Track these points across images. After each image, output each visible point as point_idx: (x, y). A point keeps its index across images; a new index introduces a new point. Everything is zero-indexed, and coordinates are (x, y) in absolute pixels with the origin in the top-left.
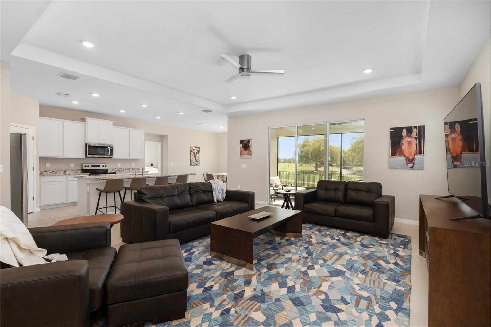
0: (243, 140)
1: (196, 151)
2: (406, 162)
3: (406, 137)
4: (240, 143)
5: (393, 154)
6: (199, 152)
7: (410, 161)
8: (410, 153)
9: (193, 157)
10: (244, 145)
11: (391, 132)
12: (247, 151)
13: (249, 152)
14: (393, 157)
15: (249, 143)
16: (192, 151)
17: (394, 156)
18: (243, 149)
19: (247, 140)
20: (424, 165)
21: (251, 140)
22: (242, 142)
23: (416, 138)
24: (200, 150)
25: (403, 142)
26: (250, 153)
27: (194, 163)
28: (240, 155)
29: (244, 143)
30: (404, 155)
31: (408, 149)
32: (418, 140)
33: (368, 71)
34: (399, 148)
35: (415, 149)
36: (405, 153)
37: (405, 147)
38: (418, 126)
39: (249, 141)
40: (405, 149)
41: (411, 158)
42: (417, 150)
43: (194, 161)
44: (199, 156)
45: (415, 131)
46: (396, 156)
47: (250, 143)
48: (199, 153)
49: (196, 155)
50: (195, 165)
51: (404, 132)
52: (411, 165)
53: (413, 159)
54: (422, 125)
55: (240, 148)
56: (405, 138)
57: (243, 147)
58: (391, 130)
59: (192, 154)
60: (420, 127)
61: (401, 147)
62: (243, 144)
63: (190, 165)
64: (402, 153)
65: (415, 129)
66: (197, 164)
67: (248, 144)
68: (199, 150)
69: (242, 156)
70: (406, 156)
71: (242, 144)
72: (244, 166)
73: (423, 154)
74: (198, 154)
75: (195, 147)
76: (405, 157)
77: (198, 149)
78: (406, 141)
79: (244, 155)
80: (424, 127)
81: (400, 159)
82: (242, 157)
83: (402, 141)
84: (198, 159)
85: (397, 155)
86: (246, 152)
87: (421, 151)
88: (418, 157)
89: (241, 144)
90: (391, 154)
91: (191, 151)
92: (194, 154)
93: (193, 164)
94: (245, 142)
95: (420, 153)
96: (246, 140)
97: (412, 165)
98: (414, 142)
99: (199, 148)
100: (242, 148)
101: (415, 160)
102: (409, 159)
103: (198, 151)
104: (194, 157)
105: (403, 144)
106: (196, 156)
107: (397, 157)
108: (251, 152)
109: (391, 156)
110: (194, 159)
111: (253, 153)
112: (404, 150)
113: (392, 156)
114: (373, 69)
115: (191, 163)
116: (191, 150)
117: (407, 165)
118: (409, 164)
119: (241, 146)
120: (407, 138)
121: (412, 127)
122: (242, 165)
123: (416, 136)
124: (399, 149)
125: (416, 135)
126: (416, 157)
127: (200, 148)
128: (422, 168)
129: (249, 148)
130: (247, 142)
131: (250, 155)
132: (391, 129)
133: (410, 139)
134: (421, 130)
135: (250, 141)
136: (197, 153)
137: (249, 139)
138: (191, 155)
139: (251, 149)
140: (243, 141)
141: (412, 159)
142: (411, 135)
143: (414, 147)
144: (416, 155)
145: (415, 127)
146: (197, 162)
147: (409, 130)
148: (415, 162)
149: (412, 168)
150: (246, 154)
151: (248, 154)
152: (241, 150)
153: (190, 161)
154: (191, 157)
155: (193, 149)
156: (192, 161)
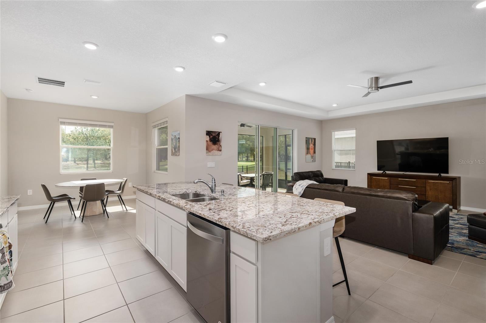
0: (211, 131)
3: (311, 143)
4: (207, 135)
10: (212, 138)
12: (217, 146)
13: (219, 148)
18: (210, 143)
19: (216, 132)
21: (221, 132)
22: (209, 133)
23: (313, 145)
26: (220, 148)
28: (207, 150)
39: (219, 134)
45: (313, 140)
47: (220, 136)
55: (207, 141)
57: (211, 140)
62: (211, 137)
67: (217, 137)
69: (210, 152)
71: (210, 137)
72: (211, 164)
76: (311, 155)
79: (213, 150)
82: (210, 154)
85: (308, 154)
86: (215, 147)
94: (214, 135)
96: (215, 132)
97: (313, 159)
98: (313, 147)
100: (209, 142)
105: (310, 147)
119: (208, 138)
122: (208, 163)
123: (314, 143)
124: (309, 150)
129: (219, 142)
130: (216, 134)
131: (221, 151)
135: (220, 133)
140: (211, 133)
143: (313, 150)
149: (312, 161)
150: (215, 150)
151: (218, 150)
152: (208, 143)
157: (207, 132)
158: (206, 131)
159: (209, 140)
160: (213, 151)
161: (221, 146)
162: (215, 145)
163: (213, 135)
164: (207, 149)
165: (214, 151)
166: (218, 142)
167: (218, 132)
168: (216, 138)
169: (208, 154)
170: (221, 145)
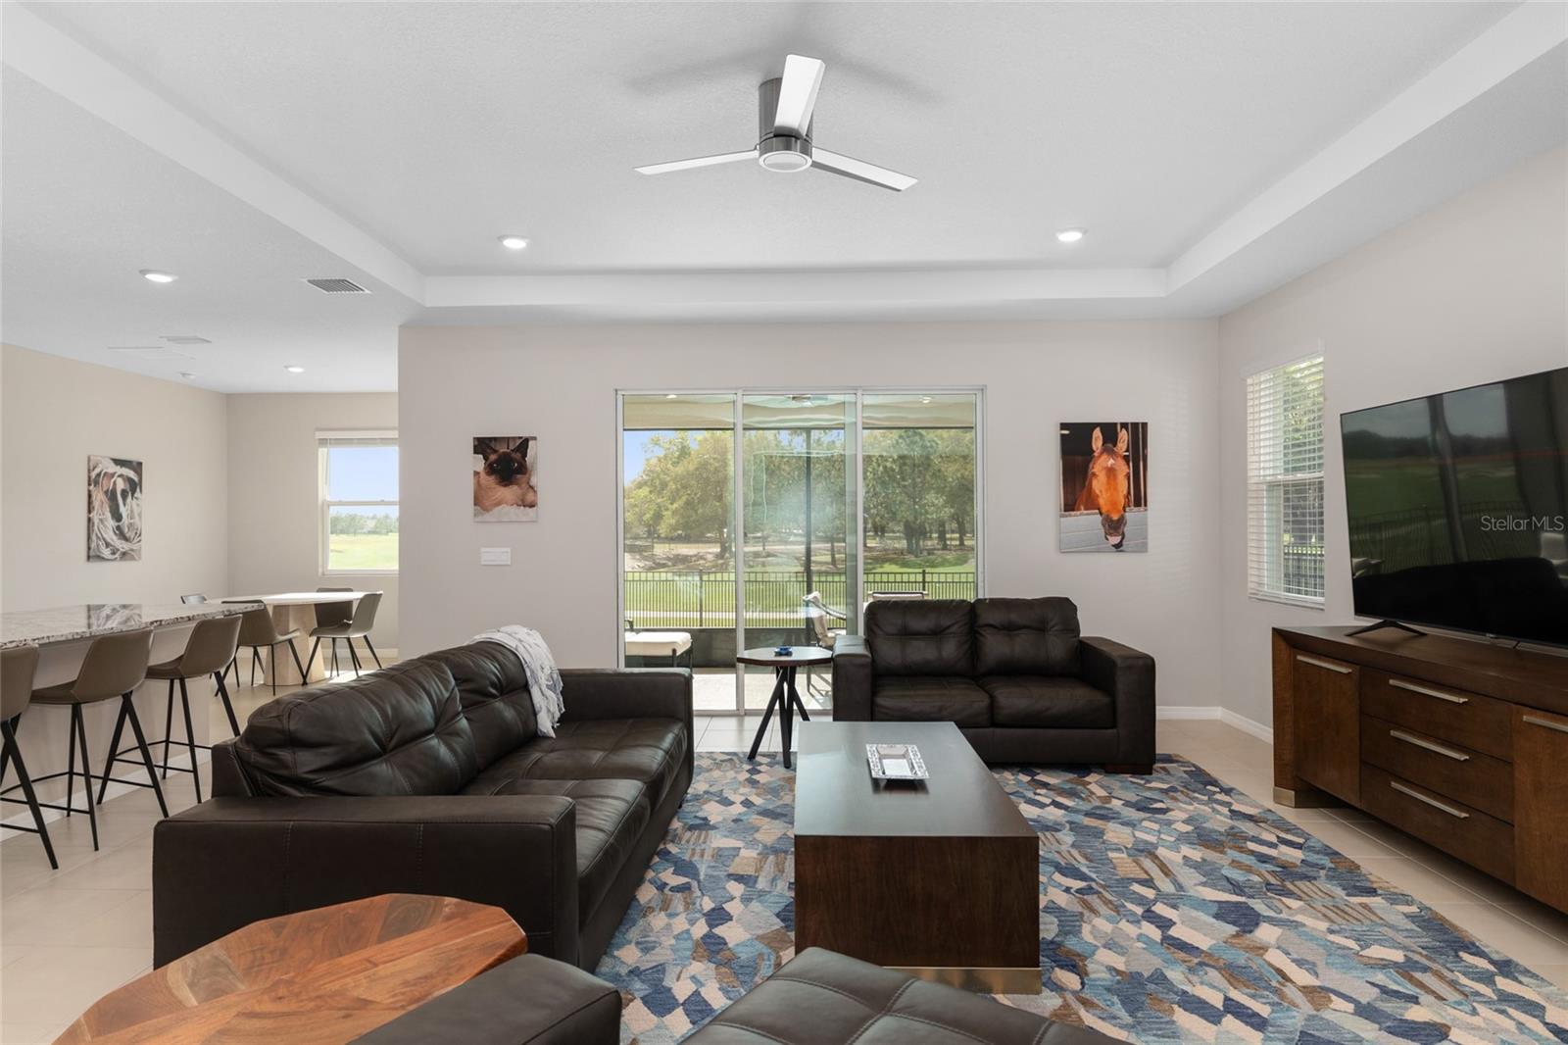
0: (490, 439)
1: (121, 485)
2: (1102, 532)
3: (1101, 453)
4: (476, 452)
5: (1070, 506)
6: (134, 486)
7: (1114, 526)
8: (1114, 504)
9: (103, 512)
10: (496, 461)
11: (1062, 436)
12: (515, 488)
13: (524, 495)
14: (1070, 516)
15: (525, 455)
16: (96, 483)
17: (1073, 510)
18: (489, 481)
19: (514, 438)
20: (1146, 538)
21: (535, 438)
22: (482, 446)
23: (1126, 458)
24: (140, 475)
25: (1095, 470)
26: (530, 497)
27: (108, 545)
28: (475, 504)
29: (495, 451)
30: (1099, 509)
31: (1107, 490)
32: (1131, 464)
33: (1071, 237)
34: (1083, 487)
35: (1125, 492)
36: (1102, 501)
37: (1099, 485)
38: (1132, 424)
39: (524, 444)
40: (1101, 491)
41: (1115, 517)
42: (1129, 493)
43: (110, 536)
44: (136, 511)
45: (1124, 436)
46: (1078, 513)
47: (530, 452)
48: (138, 494)
49: (118, 506)
50: (117, 556)
51: (1096, 440)
52: (1116, 540)
53: (1121, 521)
54: (1140, 420)
55: (476, 474)
56: (1099, 457)
57: (491, 469)
58: (1062, 429)
59: (99, 497)
60: (1135, 425)
61: (1091, 484)
62: (493, 457)
63: (89, 558)
64: (1092, 504)
65: (1124, 431)
66: (124, 554)
67: (518, 456)
68: (136, 479)
69: (486, 510)
70: (1103, 511)
71: (486, 458)
72: (496, 555)
73: (1146, 505)
74: (129, 499)
75: (118, 462)
76: (1101, 514)
77: (132, 474)
78: (1102, 464)
79: (498, 504)
80: (1145, 425)
81: (1088, 522)
82: (487, 517)
83: (1091, 466)
84: (131, 525)
85: (1079, 510)
86: (508, 493)
87: (1139, 499)
88: (1132, 515)
89: (481, 456)
90: (1065, 505)
91: (93, 481)
92: (112, 495)
93: (106, 553)
94: (503, 449)
95: (1138, 504)
96: (507, 440)
97: (1119, 538)
98: (1123, 469)
99: (137, 467)
100: (483, 475)
101: (1125, 524)
102: (1112, 521)
103: (130, 480)
104: (109, 515)
105: (1094, 474)
106: (122, 509)
107: (1081, 515)
108: (535, 492)
109: (1065, 511)
110: (111, 523)
111: (544, 495)
112: (1097, 492)
113: (1067, 513)
114: (1085, 232)
115: (93, 545)
116: (93, 475)
117: (1107, 539)
118: (1111, 535)
119: (479, 463)
120: (1104, 456)
121: (1116, 424)
122: (483, 550)
123: (1127, 454)
124: (1085, 491)
125: (1127, 451)
126: (1128, 515)
127: (140, 464)
128: (1142, 548)
129: (525, 473)
130: (512, 447)
131: (532, 505)
132: (1064, 426)
133: (1111, 461)
134: (1138, 432)
135: (531, 443)
136: (124, 494)
137: (525, 435)
138: (90, 503)
139: (534, 481)
140: (493, 444)
141: (1118, 520)
142: (1115, 449)
143: (1123, 486)
144: (1127, 509)
145: (1124, 425)
146: (126, 539)
147: (1110, 431)
148: (1127, 530)
149: (1118, 546)
150: (506, 503)
151: (520, 503)
152: (478, 482)
153: (89, 538)
154: (91, 515)
155: (105, 474)
156: (99, 535)
157: (476, 443)
158: (475, 438)
159: (485, 469)
160: (501, 507)
161: (532, 488)
162: (505, 486)
163: (502, 451)
164: (477, 502)
165: (504, 509)
166: (518, 476)
167: (521, 438)
168: (512, 460)
169: (479, 519)
170: (531, 484)
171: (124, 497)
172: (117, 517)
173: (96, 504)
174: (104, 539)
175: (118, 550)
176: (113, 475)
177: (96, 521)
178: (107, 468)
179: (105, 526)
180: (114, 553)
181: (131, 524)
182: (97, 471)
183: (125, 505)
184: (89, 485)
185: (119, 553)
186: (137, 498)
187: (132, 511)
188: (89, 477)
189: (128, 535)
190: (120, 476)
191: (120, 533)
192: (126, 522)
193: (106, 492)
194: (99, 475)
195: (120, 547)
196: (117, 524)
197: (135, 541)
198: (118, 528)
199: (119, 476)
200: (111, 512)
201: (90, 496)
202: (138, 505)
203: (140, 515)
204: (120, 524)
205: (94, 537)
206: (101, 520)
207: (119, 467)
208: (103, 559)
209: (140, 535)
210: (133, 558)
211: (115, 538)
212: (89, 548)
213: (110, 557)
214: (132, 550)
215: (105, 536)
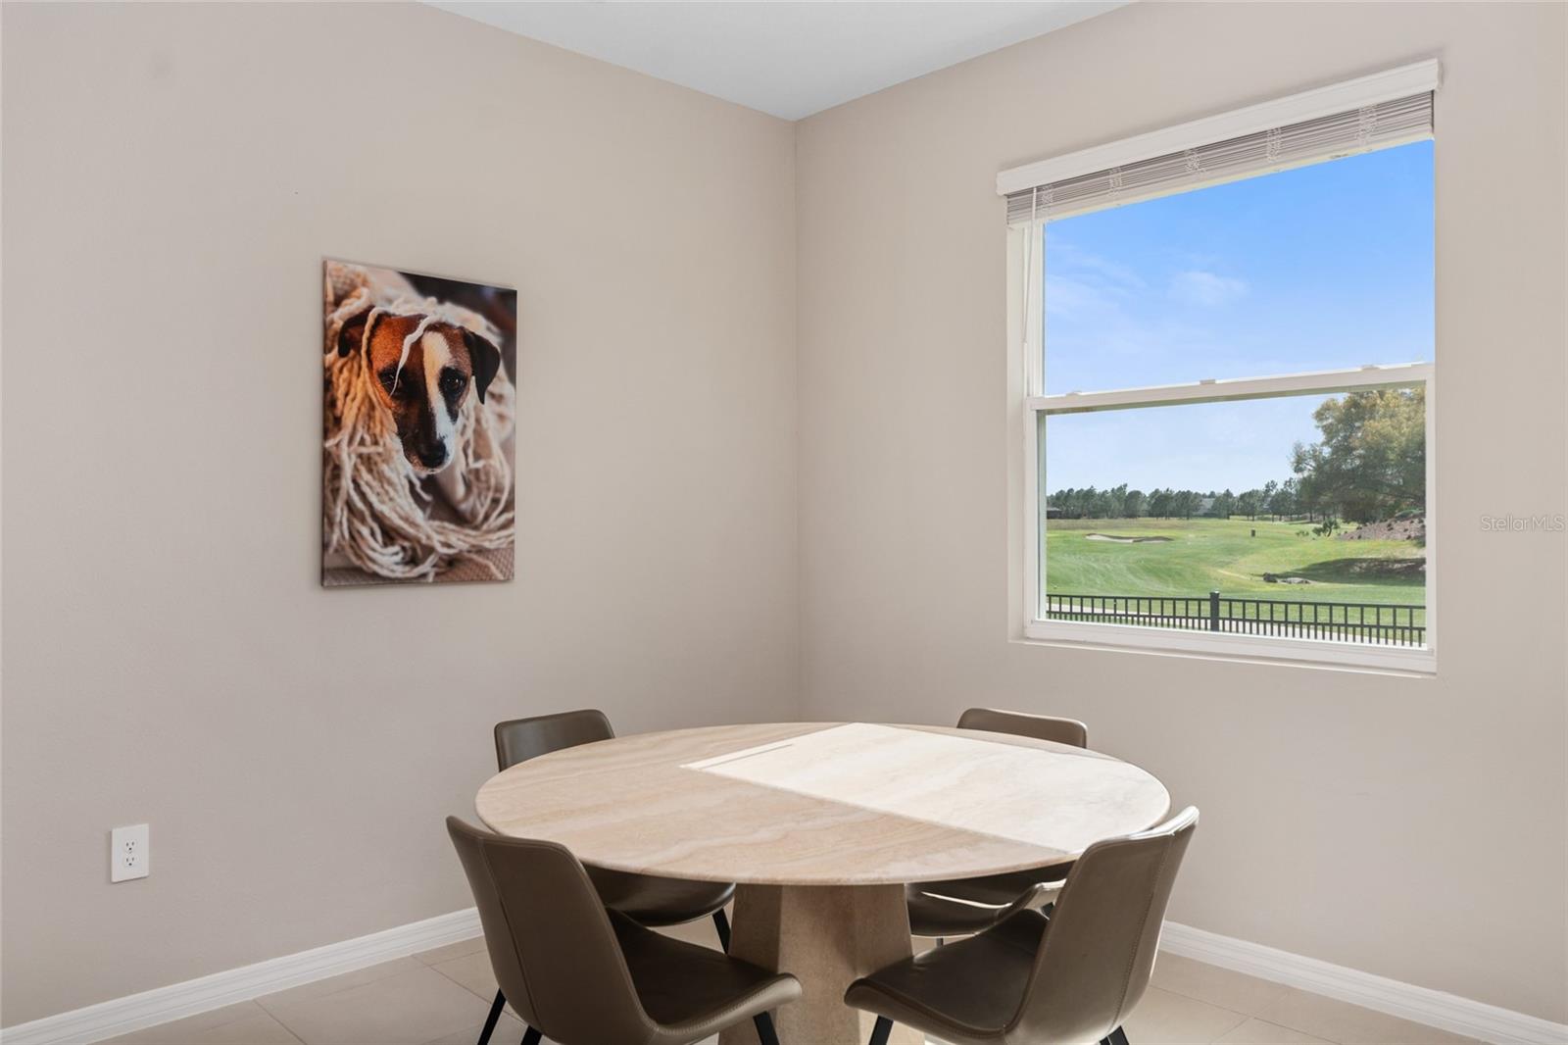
1: (438, 354)
6: (486, 363)
9: (374, 437)
16: (351, 345)
24: (508, 327)
27: (390, 535)
43: (400, 507)
44: (494, 434)
48: (500, 384)
49: (427, 419)
50: (426, 567)
59: (360, 386)
63: (325, 575)
66: (451, 563)
68: (494, 340)
74: (470, 398)
75: (424, 284)
77: (478, 324)
84: (473, 479)
91: (346, 339)
92: (406, 387)
93: (387, 559)
99: (501, 306)
103: (471, 342)
104: (394, 443)
106: (444, 426)
110: (402, 468)
115: (340, 537)
116: (339, 317)
127: (508, 297)
136: (451, 381)
138: (329, 404)
146: (460, 519)
153: (326, 518)
154: (330, 443)
155: (381, 318)
156: (360, 505)
171: (452, 385)
172: (424, 446)
173: (349, 412)
174: (377, 517)
175: (429, 550)
176: (410, 323)
177: (348, 464)
178: (390, 301)
179: (381, 478)
180: (412, 560)
181: (477, 471)
182: (351, 307)
183: (453, 415)
184: (327, 350)
185: (432, 559)
186: (498, 398)
187: (479, 433)
188: (326, 326)
189: (464, 507)
190: (435, 327)
191: (438, 500)
192: (460, 468)
193: (386, 376)
194: (357, 321)
195: (436, 541)
196: (424, 473)
197: (495, 521)
198: (430, 484)
199: (432, 328)
200: (401, 434)
201: (328, 384)
202: (501, 417)
203: (508, 448)
204: (438, 471)
205: (340, 513)
206: (367, 461)
207: (433, 300)
208: (375, 579)
209: (510, 506)
210: (484, 577)
211: (418, 515)
212: (325, 546)
213: (400, 572)
214: (480, 551)
215: (377, 505)
